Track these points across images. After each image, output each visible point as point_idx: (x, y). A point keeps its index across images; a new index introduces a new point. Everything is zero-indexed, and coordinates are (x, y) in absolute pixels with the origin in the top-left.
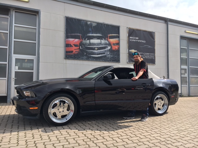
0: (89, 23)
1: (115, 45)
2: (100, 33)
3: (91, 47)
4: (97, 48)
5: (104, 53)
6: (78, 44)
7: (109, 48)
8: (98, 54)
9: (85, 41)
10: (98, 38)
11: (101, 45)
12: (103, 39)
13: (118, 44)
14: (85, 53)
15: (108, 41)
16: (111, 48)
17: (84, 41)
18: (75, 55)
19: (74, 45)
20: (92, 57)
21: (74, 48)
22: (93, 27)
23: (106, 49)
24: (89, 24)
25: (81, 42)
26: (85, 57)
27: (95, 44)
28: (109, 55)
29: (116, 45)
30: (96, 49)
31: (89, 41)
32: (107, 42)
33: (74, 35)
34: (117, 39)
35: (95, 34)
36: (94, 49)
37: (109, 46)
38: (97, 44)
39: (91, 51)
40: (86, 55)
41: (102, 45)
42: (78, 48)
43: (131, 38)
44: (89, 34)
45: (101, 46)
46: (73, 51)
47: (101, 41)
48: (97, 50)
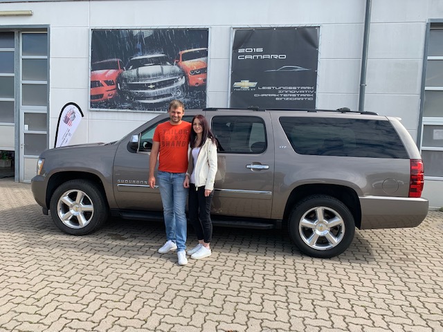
0: (136, 33)
1: (196, 74)
2: (159, 51)
3: (140, 83)
4: (153, 84)
5: (170, 95)
6: (114, 79)
7: (182, 81)
8: (155, 98)
9: (128, 72)
10: (157, 62)
11: (162, 77)
12: (168, 63)
13: (204, 71)
14: (128, 97)
15: (179, 66)
16: (186, 81)
17: (125, 73)
18: (107, 101)
19: (106, 82)
20: (142, 103)
21: (106, 87)
22: (146, 39)
23: (175, 85)
24: (137, 36)
25: (120, 75)
26: (127, 105)
27: (149, 76)
28: (180, 97)
29: (200, 73)
30: (151, 86)
31: (135, 70)
32: (177, 69)
33: (106, 63)
34: (202, 59)
35: (148, 53)
36: (146, 87)
37: (182, 78)
38: (153, 76)
39: (141, 91)
40: (129, 102)
41: (165, 76)
42: (114, 87)
43: (240, 51)
44: (137, 56)
45: (163, 79)
46: (103, 95)
47: (162, 68)
48: (154, 88)
